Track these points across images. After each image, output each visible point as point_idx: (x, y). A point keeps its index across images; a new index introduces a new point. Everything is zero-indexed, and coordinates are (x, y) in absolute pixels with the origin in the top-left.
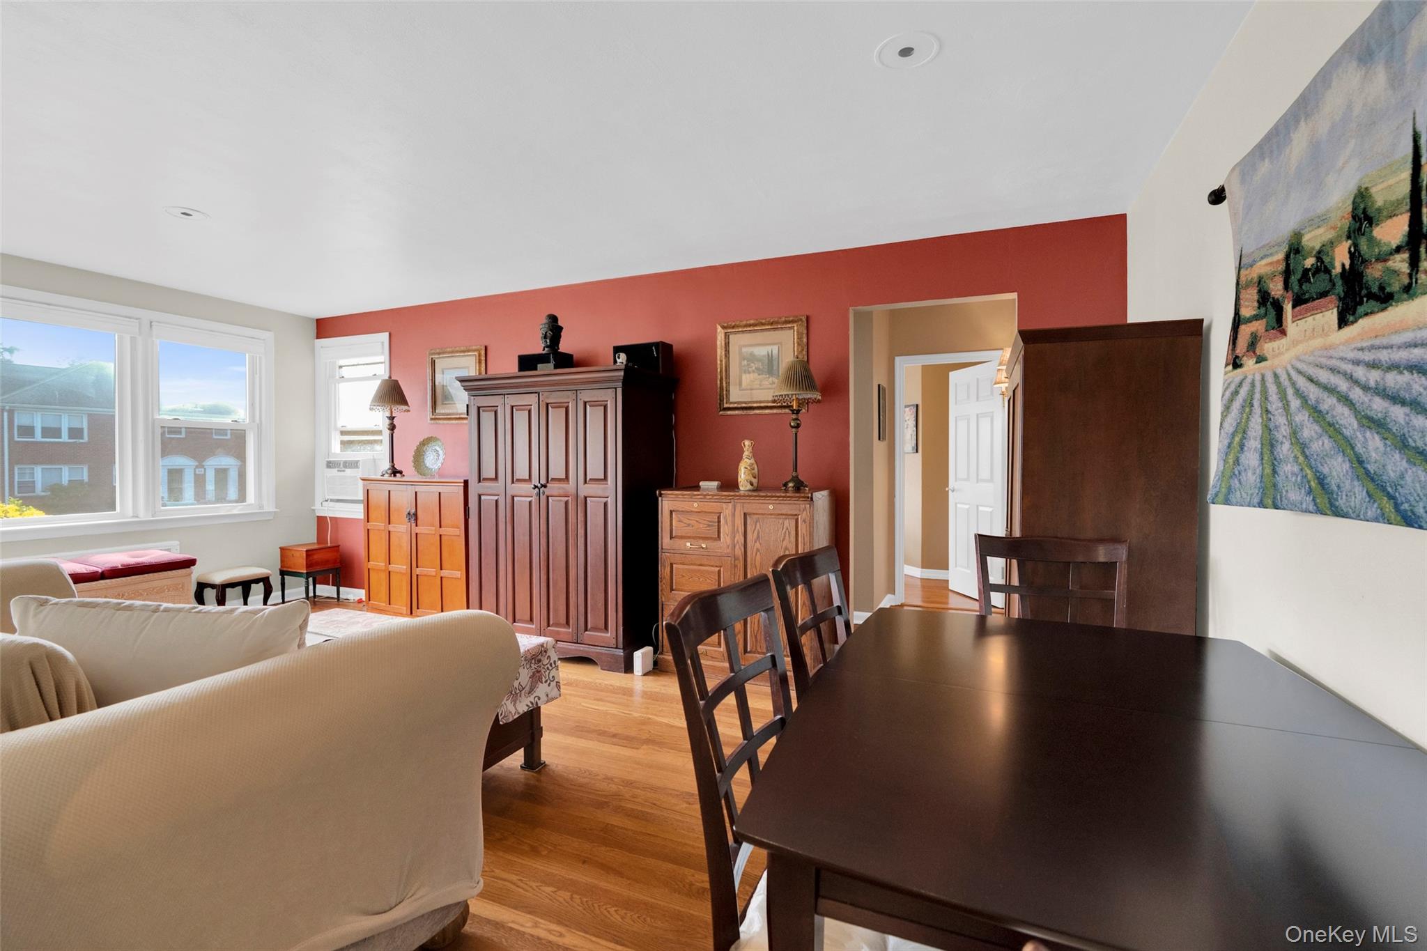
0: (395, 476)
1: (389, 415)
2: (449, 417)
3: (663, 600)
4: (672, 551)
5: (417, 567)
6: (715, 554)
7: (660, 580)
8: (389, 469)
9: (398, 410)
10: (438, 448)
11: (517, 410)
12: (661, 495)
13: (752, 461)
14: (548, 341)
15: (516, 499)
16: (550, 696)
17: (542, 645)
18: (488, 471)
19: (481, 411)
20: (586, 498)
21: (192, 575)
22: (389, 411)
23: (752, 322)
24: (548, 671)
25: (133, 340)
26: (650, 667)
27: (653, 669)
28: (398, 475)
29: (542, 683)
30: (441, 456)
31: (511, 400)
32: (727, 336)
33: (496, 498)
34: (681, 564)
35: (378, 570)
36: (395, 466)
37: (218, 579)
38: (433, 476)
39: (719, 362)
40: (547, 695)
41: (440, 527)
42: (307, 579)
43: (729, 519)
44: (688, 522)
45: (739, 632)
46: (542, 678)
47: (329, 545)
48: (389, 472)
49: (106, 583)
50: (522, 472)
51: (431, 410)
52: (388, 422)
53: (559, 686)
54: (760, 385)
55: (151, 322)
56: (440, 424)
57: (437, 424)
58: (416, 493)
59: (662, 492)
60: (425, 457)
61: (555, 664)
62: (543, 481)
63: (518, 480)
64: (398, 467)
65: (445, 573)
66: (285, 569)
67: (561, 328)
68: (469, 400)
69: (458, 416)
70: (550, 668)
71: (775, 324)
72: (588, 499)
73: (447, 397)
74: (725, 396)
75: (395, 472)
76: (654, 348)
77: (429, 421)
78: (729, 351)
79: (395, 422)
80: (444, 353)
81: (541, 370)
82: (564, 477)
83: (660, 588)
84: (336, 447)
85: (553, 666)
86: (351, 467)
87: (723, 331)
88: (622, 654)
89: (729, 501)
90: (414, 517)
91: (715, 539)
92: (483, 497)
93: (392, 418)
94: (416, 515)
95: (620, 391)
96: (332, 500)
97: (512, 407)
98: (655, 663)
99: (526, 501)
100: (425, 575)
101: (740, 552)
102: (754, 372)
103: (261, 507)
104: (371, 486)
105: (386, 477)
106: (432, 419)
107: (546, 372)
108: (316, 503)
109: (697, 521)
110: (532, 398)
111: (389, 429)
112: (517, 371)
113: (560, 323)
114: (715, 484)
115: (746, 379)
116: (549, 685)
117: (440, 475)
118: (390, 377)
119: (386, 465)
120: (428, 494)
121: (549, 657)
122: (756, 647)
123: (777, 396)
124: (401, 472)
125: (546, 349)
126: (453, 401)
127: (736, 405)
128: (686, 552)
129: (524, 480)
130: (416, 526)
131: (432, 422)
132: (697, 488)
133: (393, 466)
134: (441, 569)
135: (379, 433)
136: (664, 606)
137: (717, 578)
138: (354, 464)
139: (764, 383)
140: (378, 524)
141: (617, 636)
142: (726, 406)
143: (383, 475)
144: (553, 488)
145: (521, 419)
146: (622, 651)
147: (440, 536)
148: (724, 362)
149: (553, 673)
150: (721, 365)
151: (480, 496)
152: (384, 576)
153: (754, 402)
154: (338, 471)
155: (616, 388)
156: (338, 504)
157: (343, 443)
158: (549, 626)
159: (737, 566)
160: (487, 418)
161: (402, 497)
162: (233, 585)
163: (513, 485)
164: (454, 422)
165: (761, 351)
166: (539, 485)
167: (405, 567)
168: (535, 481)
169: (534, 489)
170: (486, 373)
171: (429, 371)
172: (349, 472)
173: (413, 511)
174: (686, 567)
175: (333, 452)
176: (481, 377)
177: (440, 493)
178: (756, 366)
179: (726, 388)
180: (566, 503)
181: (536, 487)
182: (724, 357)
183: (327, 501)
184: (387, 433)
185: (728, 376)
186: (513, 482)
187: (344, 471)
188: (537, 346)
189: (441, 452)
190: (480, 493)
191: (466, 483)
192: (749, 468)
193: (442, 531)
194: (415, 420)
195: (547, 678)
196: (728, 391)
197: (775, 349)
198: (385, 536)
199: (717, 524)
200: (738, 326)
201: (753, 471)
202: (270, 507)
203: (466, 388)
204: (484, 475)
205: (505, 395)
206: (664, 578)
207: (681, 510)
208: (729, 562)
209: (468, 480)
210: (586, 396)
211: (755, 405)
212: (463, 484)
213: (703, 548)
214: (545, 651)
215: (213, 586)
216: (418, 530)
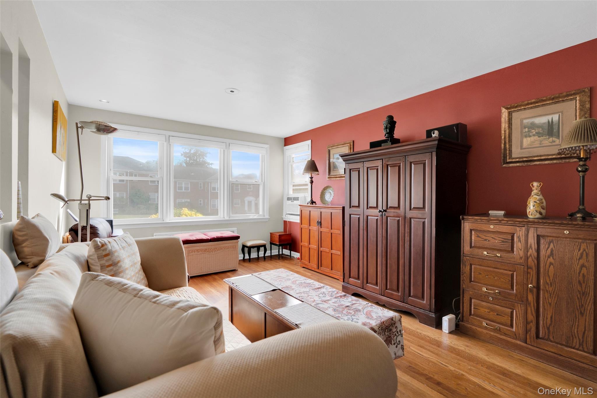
0: (313, 204)
1: (310, 177)
2: (336, 176)
3: (464, 286)
4: (471, 256)
5: (321, 247)
6: (508, 262)
7: (461, 273)
8: (310, 201)
9: (314, 174)
10: (331, 191)
11: (370, 170)
12: (463, 219)
13: (541, 197)
14: (388, 130)
15: (369, 217)
16: (397, 355)
17: (392, 319)
18: (355, 202)
19: (351, 171)
20: (410, 218)
21: (239, 243)
22: (311, 174)
23: (533, 101)
24: (396, 337)
25: (224, 151)
26: (453, 328)
27: (455, 329)
28: (314, 204)
29: (392, 344)
30: (333, 195)
31: (367, 164)
32: (510, 114)
33: (358, 216)
34: (478, 265)
35: (305, 247)
36: (313, 200)
37: (249, 244)
38: (328, 205)
39: (503, 132)
40: (395, 354)
41: (331, 229)
42: (279, 247)
43: (523, 239)
44: (485, 238)
45: (532, 322)
46: (391, 341)
47: (288, 233)
48: (310, 202)
49: (211, 243)
50: (372, 203)
51: (328, 174)
52: (310, 179)
53: (403, 348)
54: (540, 144)
55: (229, 144)
56: (332, 180)
57: (331, 180)
58: (321, 212)
59: (464, 217)
60: (325, 195)
61: (400, 332)
62: (385, 208)
63: (371, 207)
64: (314, 200)
65: (333, 251)
66: (272, 242)
67: (395, 122)
68: (346, 166)
69: (340, 176)
70: (397, 335)
71: (556, 99)
72: (412, 220)
73: (335, 167)
74: (508, 154)
75: (313, 202)
76: (455, 128)
77: (327, 179)
78: (511, 124)
79: (313, 179)
80: (334, 146)
81: (383, 146)
82: (397, 206)
83: (462, 279)
84: (291, 192)
85: (399, 333)
86: (296, 200)
87: (506, 110)
88: (434, 316)
89: (523, 225)
90: (320, 223)
91: (508, 252)
92: (352, 216)
93: (312, 178)
94: (321, 222)
95: (434, 154)
96: (289, 214)
97: (368, 168)
98: (457, 326)
99: (375, 219)
100: (324, 252)
101: (533, 264)
102: (534, 135)
103: (264, 216)
104: (303, 209)
105: (309, 205)
106: (328, 178)
107: (387, 147)
108: (283, 215)
109: (492, 238)
110: (379, 164)
111: (310, 183)
112: (369, 148)
113: (394, 120)
114: (502, 212)
115: (526, 142)
116: (397, 347)
117: (332, 204)
118: (311, 159)
119: (309, 199)
120: (326, 212)
121: (396, 327)
122: (549, 336)
123: (561, 149)
124: (315, 202)
125: (386, 135)
126: (338, 168)
127: (517, 160)
128: (483, 258)
129: (374, 208)
130: (321, 228)
131: (329, 179)
132: (488, 215)
133: (312, 200)
134: (332, 249)
135: (306, 185)
136: (465, 291)
137: (510, 279)
138: (297, 199)
139: (543, 142)
140: (305, 226)
141: (430, 304)
142: (508, 161)
143: (308, 204)
144: (391, 212)
145: (372, 174)
146: (434, 314)
147: (331, 233)
148: (507, 132)
149: (399, 338)
150: (505, 134)
151: (350, 215)
152: (307, 249)
153: (535, 157)
154: (291, 202)
155: (432, 152)
156: (291, 216)
157: (293, 189)
158: (386, 289)
159: (530, 273)
160: (355, 175)
161: (315, 213)
162: (253, 247)
163: (367, 210)
164: (338, 179)
165: (543, 120)
166: (382, 210)
167: (316, 247)
168: (380, 208)
169: (379, 212)
170: (353, 151)
171: (327, 156)
172: (295, 202)
173: (320, 221)
174: (482, 267)
175: (290, 193)
176: (352, 153)
177: (331, 213)
178: (537, 131)
179: (509, 148)
180: (398, 221)
181: (380, 211)
182: (507, 128)
183: (287, 214)
184: (310, 185)
185: (510, 140)
186: (367, 208)
187: (293, 202)
188: (381, 135)
189: (332, 193)
190: (350, 213)
191: (344, 208)
192: (538, 202)
193: (332, 231)
194: (322, 178)
195: (395, 342)
196: (510, 151)
197: (556, 118)
198: (308, 231)
199: (511, 241)
200: (520, 106)
201: (542, 205)
202: (267, 216)
203: (344, 160)
204: (352, 204)
205: (364, 162)
206: (465, 272)
207: (479, 229)
208: (522, 269)
209: (344, 207)
210: (411, 159)
211: (536, 158)
212: (342, 209)
213: (498, 257)
214: (394, 324)
215: (247, 247)
216: (322, 230)
